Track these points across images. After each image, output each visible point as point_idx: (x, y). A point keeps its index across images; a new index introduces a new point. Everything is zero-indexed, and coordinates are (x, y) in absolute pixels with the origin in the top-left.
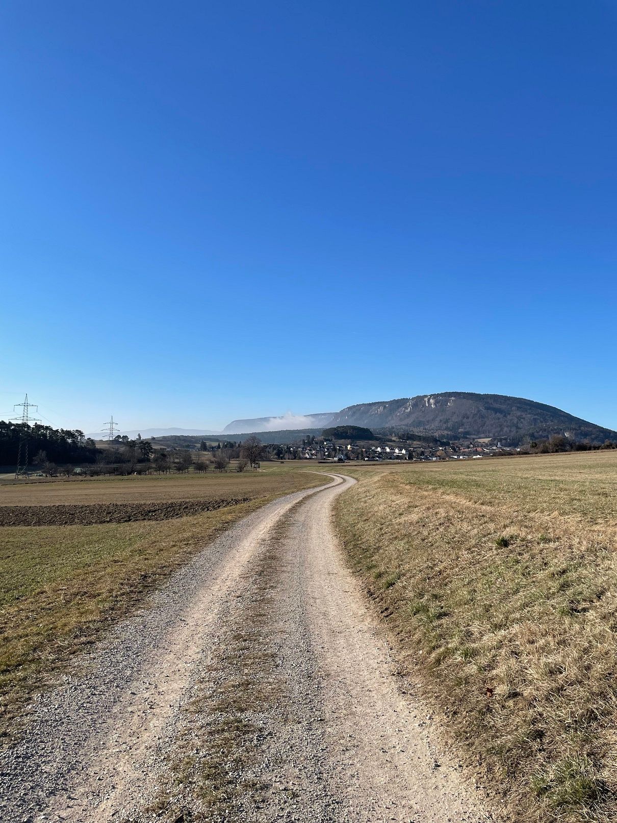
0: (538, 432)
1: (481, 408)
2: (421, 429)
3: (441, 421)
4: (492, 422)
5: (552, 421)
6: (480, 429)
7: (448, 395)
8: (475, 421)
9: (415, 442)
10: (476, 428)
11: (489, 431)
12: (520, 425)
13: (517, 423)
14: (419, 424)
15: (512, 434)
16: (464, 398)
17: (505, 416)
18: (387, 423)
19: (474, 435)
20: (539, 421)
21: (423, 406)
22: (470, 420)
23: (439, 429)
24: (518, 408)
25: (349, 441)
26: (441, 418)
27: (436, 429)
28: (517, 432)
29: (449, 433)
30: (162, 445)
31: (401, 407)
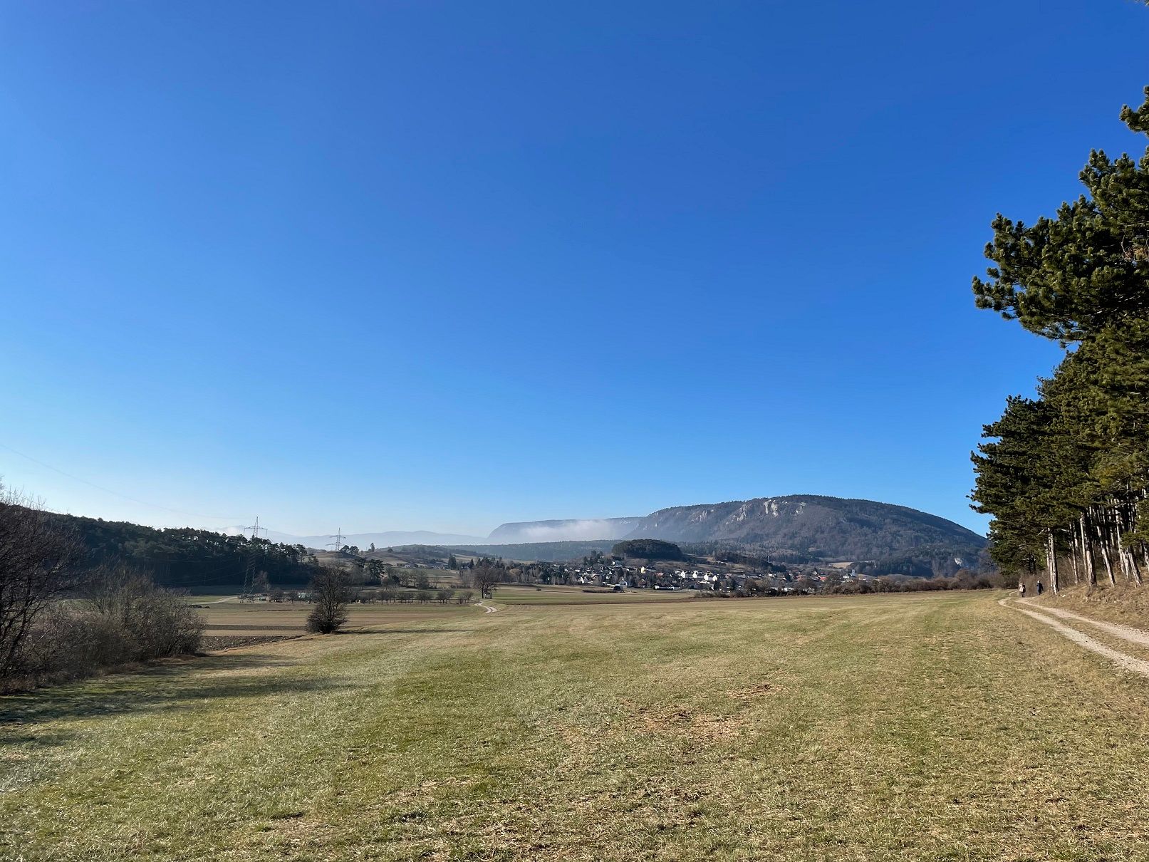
0: (917, 557)
1: (841, 519)
2: (757, 545)
3: (785, 535)
4: (857, 539)
5: (941, 541)
6: (840, 548)
7: (798, 499)
8: (832, 536)
9: (737, 566)
10: (834, 548)
11: (851, 552)
12: (896, 545)
13: (892, 542)
14: (754, 538)
15: (883, 557)
16: (819, 504)
17: (875, 531)
18: (710, 535)
19: (831, 556)
20: (922, 540)
21: (761, 513)
22: (826, 534)
23: (781, 547)
24: (895, 521)
25: (645, 561)
26: (785, 531)
27: (776, 547)
28: (890, 555)
29: (794, 553)
30: (400, 559)
31: (731, 513)
